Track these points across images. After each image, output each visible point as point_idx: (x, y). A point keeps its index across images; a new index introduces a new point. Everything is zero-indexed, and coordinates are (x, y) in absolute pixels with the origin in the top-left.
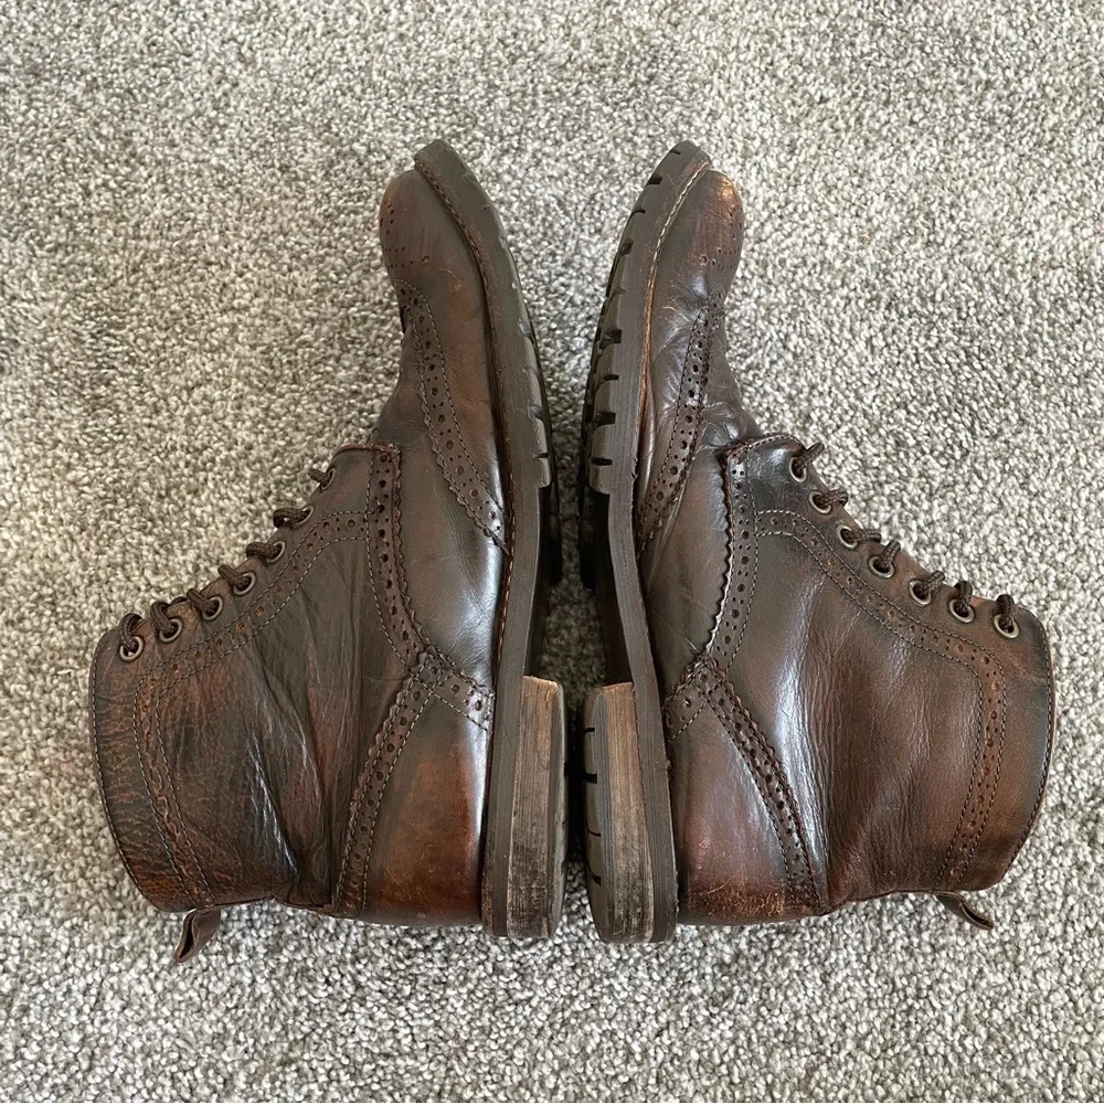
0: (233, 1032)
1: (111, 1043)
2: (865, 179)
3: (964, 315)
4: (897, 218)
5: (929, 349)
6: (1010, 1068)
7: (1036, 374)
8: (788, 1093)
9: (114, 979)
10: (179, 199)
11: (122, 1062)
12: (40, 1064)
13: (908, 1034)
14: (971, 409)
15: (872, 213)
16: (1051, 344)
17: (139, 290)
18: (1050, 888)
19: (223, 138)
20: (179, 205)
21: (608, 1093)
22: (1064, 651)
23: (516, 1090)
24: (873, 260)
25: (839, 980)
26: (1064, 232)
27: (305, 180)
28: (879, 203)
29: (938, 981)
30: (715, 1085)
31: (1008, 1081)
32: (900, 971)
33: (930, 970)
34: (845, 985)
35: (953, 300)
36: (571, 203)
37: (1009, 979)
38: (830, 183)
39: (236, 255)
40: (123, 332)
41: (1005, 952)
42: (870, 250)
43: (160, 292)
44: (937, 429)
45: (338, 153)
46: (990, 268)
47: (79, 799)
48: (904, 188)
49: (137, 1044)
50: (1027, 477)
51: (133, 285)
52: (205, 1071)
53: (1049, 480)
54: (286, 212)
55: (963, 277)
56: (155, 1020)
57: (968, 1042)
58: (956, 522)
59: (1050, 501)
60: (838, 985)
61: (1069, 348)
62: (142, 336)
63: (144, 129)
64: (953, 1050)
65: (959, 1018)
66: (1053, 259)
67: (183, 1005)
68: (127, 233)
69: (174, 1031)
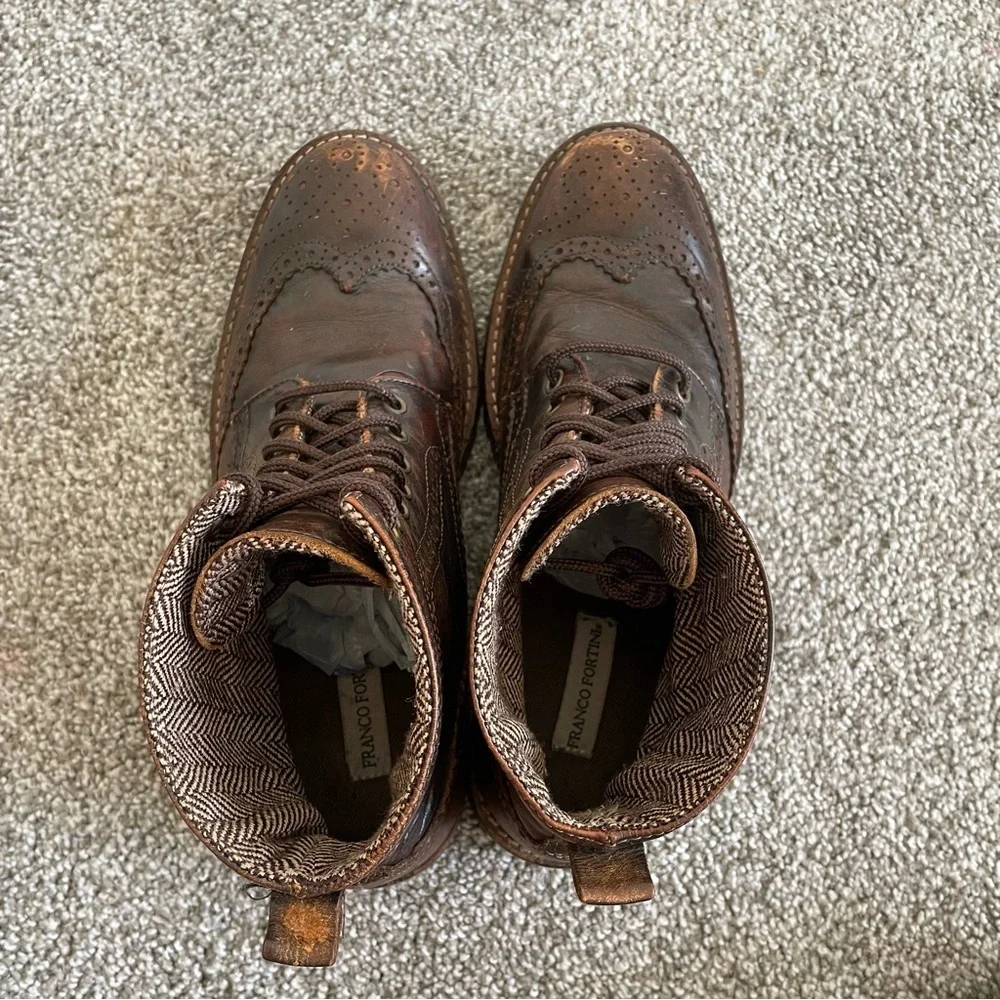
0: (208, 904)
1: (88, 926)
2: (755, 12)
3: (862, 143)
4: (790, 50)
5: (831, 180)
6: (952, 862)
7: (936, 196)
8: (746, 905)
9: (84, 866)
10: (58, 81)
11: (102, 944)
12: (21, 954)
13: (855, 840)
14: (876, 237)
15: (765, 45)
16: (949, 165)
17: (27, 179)
18: (978, 692)
19: (97, 13)
20: (58, 87)
21: (576, 924)
22: (978, 466)
23: (489, 929)
24: (770, 93)
25: (786, 796)
26: (954, 53)
27: (187, 50)
28: (771, 34)
29: (879, 789)
30: (677, 906)
31: (951, 875)
32: (843, 783)
33: (871, 779)
34: (792, 801)
35: (850, 129)
36: (462, 56)
37: (946, 780)
38: (721, 18)
39: (123, 134)
40: (15, 223)
41: (940, 755)
42: (765, 84)
43: (49, 179)
44: (844, 259)
45: (218, 21)
46: (885, 94)
47: (28, 696)
48: (794, 18)
49: (115, 925)
50: (933, 300)
51: (21, 174)
52: (185, 943)
53: (955, 301)
54: (170, 86)
55: (859, 104)
56: (130, 900)
57: (911, 842)
58: (868, 350)
59: (957, 321)
60: (785, 802)
61: (966, 169)
62: (35, 226)
63: (14, 11)
64: (898, 850)
65: (901, 820)
66: (945, 80)
67: (156, 884)
68: (8, 121)
69: (150, 909)
